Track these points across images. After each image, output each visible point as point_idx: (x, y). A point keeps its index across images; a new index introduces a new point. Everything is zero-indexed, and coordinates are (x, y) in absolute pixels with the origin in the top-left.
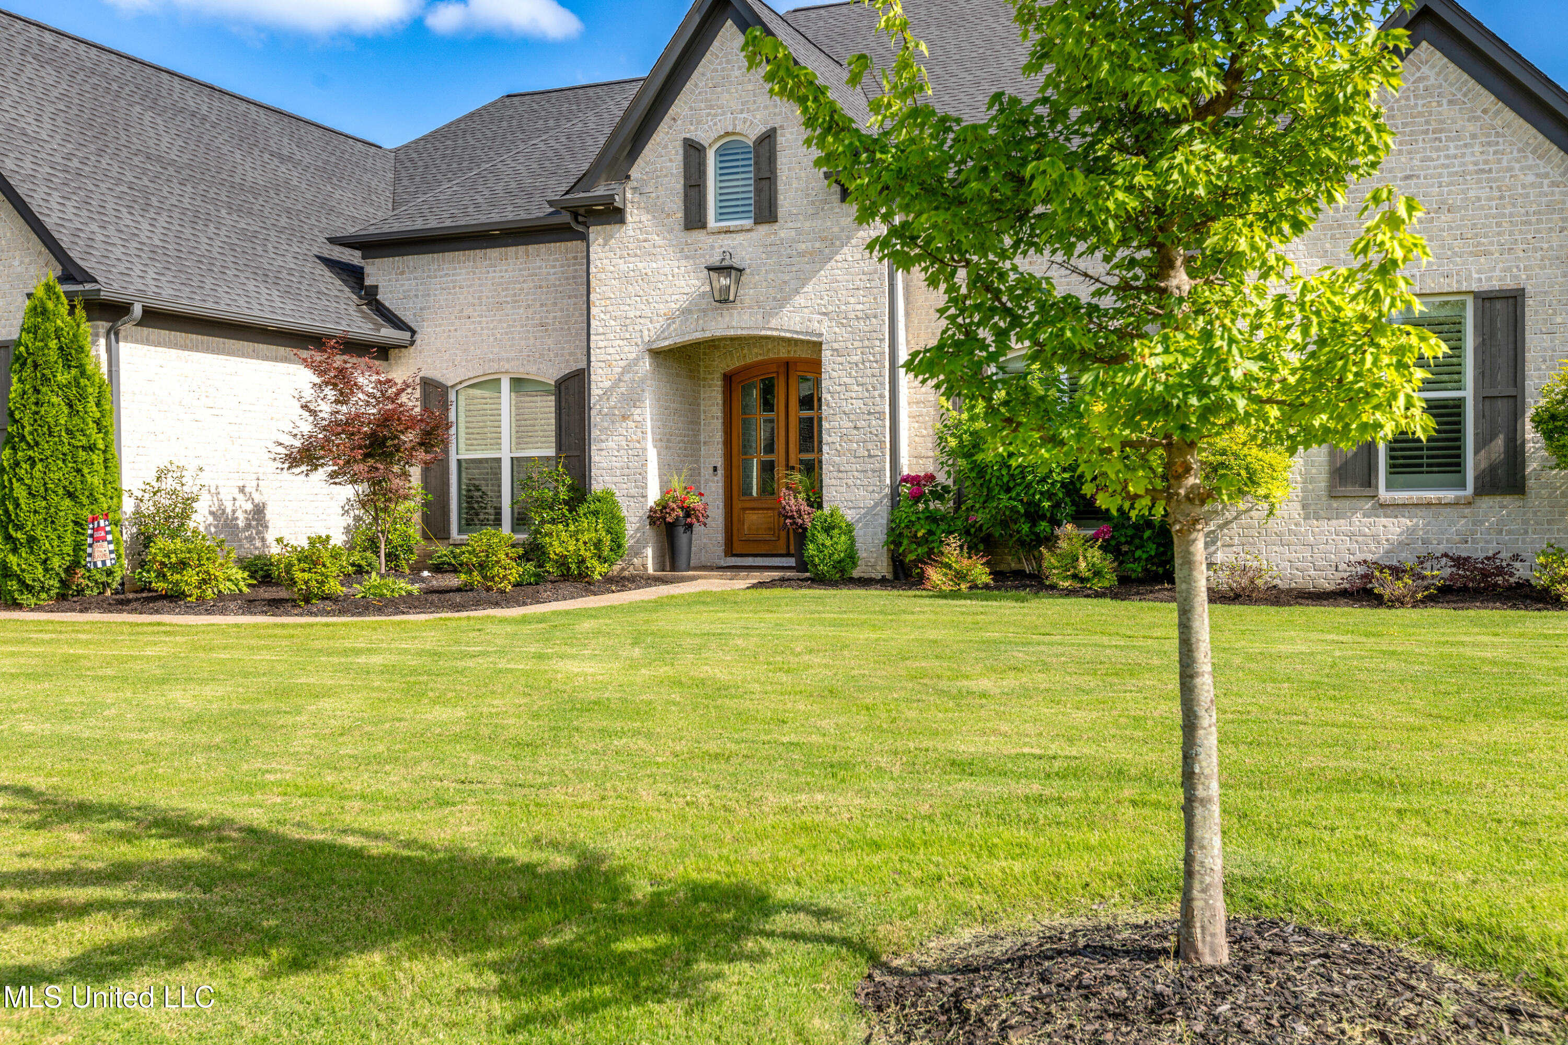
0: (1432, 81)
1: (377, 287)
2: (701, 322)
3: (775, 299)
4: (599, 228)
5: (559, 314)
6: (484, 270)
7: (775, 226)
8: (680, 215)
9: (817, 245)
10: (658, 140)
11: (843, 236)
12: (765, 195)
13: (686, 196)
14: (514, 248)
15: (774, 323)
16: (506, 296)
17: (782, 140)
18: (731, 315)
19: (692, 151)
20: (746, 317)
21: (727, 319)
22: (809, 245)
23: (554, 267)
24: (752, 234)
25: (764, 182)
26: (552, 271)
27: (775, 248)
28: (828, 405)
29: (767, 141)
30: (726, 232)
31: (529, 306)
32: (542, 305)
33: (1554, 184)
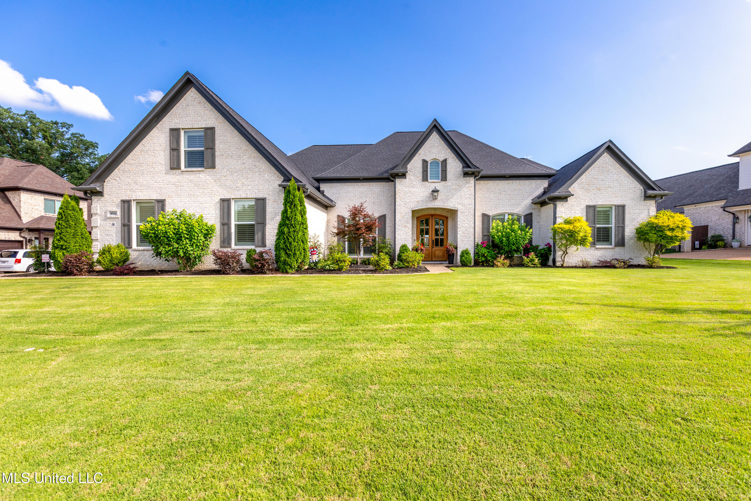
0: (607, 161)
1: (324, 191)
2: (426, 204)
3: (446, 199)
4: (399, 179)
5: (379, 200)
6: (357, 188)
7: (446, 182)
8: (421, 178)
9: (457, 187)
10: (415, 159)
11: (464, 185)
12: (444, 174)
13: (423, 173)
14: (365, 183)
15: (445, 204)
17: (448, 162)
18: (435, 202)
19: (424, 162)
20: (439, 203)
21: (433, 204)
22: (455, 187)
24: (440, 183)
25: (444, 171)
27: (447, 187)
28: (459, 225)
29: (444, 161)
30: (435, 183)
31: (370, 198)
33: (630, 184)
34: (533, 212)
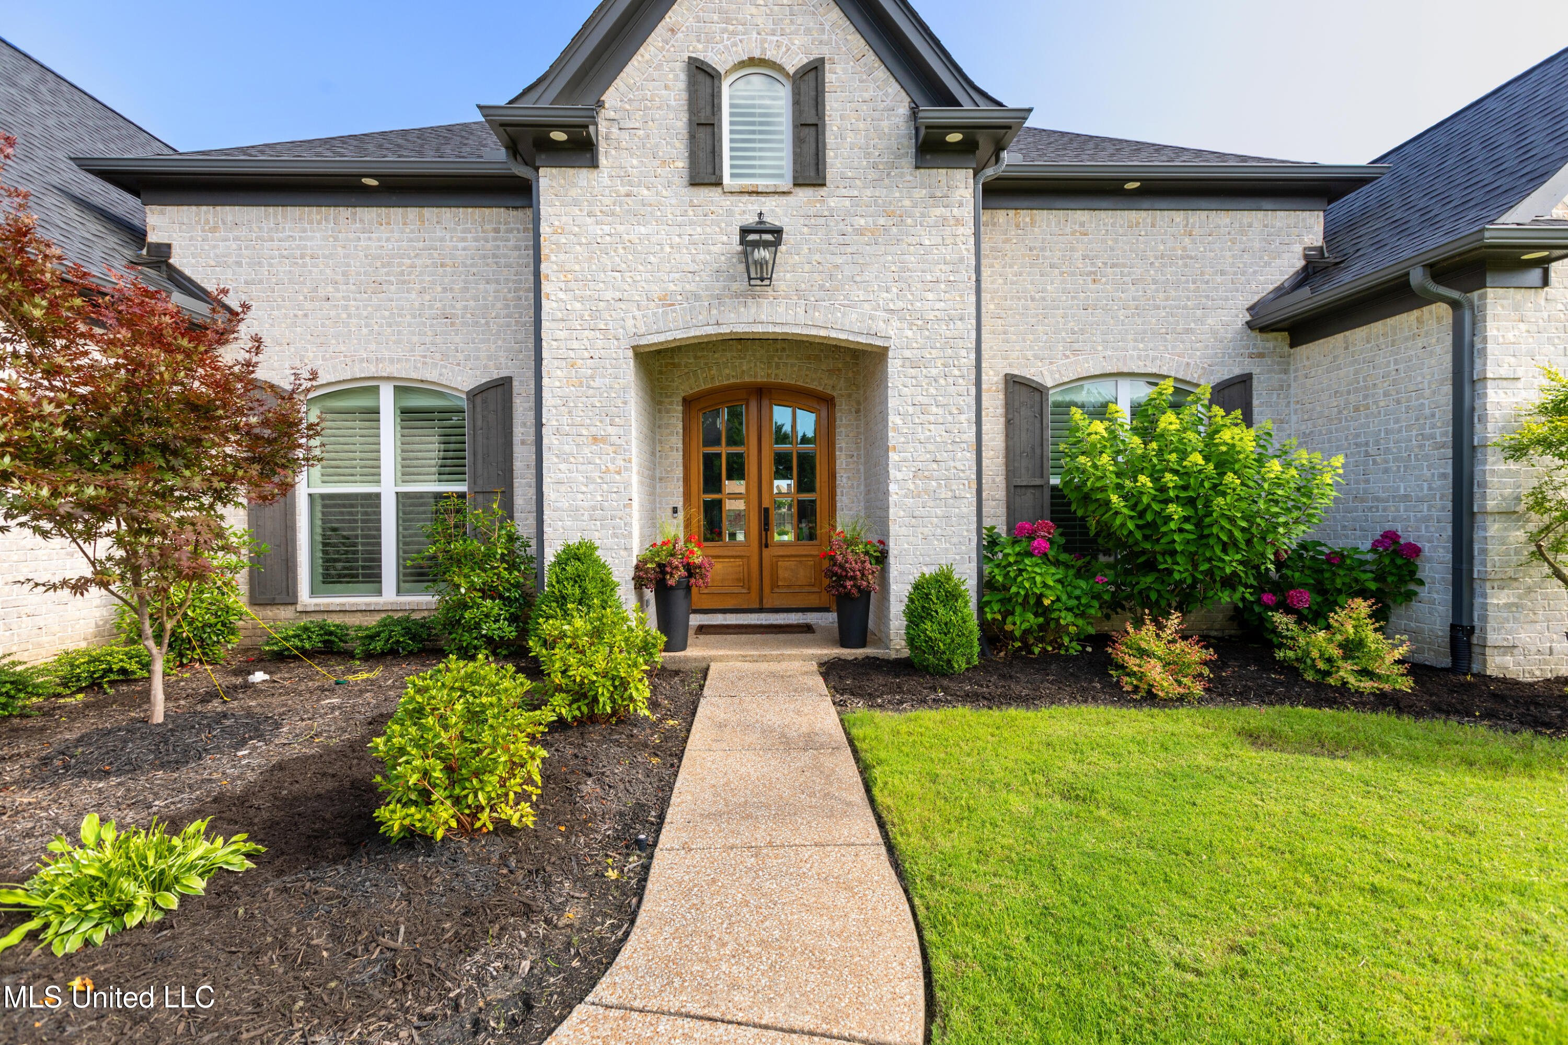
1: (169, 246)
2: (714, 312)
3: (821, 287)
4: (554, 170)
5: (472, 303)
6: (352, 236)
7: (823, 191)
8: (682, 164)
9: (882, 221)
10: (647, 57)
11: (917, 212)
12: (810, 148)
13: (692, 137)
14: (400, 210)
15: (819, 317)
16: (388, 274)
17: (831, 78)
18: (759, 306)
19: (701, 77)
20: (781, 310)
21: (753, 310)
22: (870, 220)
23: (464, 240)
24: (789, 198)
25: (806, 130)
26: (461, 245)
27: (822, 221)
28: (897, 430)
29: (812, 74)
30: (750, 193)
31: (424, 290)
32: (445, 290)
34: (1255, 370)
